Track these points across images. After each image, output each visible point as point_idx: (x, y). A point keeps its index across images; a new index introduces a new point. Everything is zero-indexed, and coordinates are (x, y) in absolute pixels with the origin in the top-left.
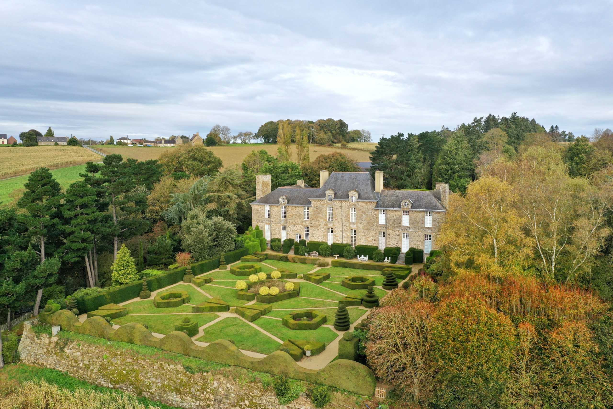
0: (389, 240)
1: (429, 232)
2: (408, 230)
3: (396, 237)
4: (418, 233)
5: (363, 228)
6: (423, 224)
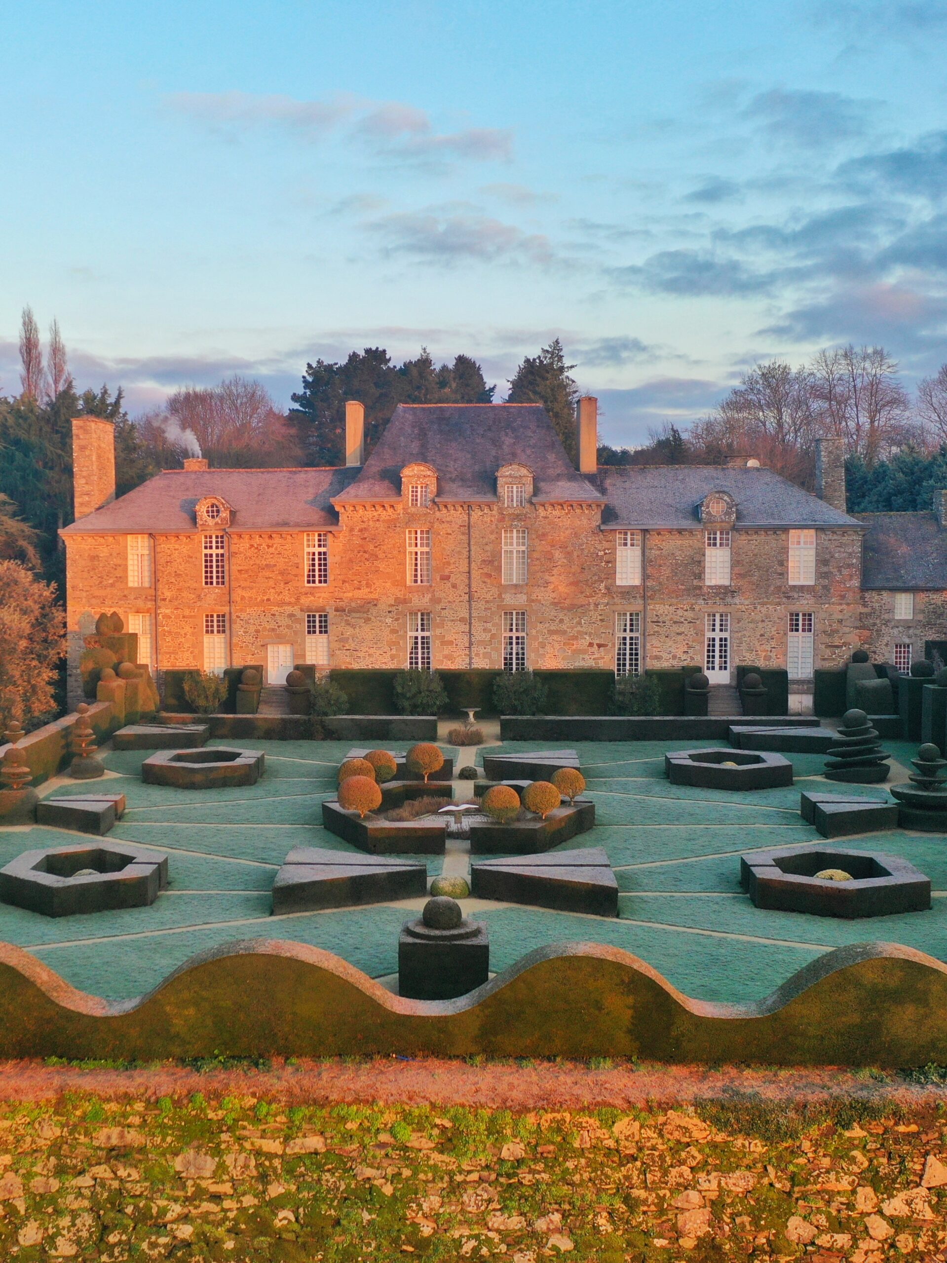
0: (655, 641)
1: (804, 604)
2: (729, 600)
3: (685, 628)
4: (764, 610)
5: (555, 604)
6: (783, 574)
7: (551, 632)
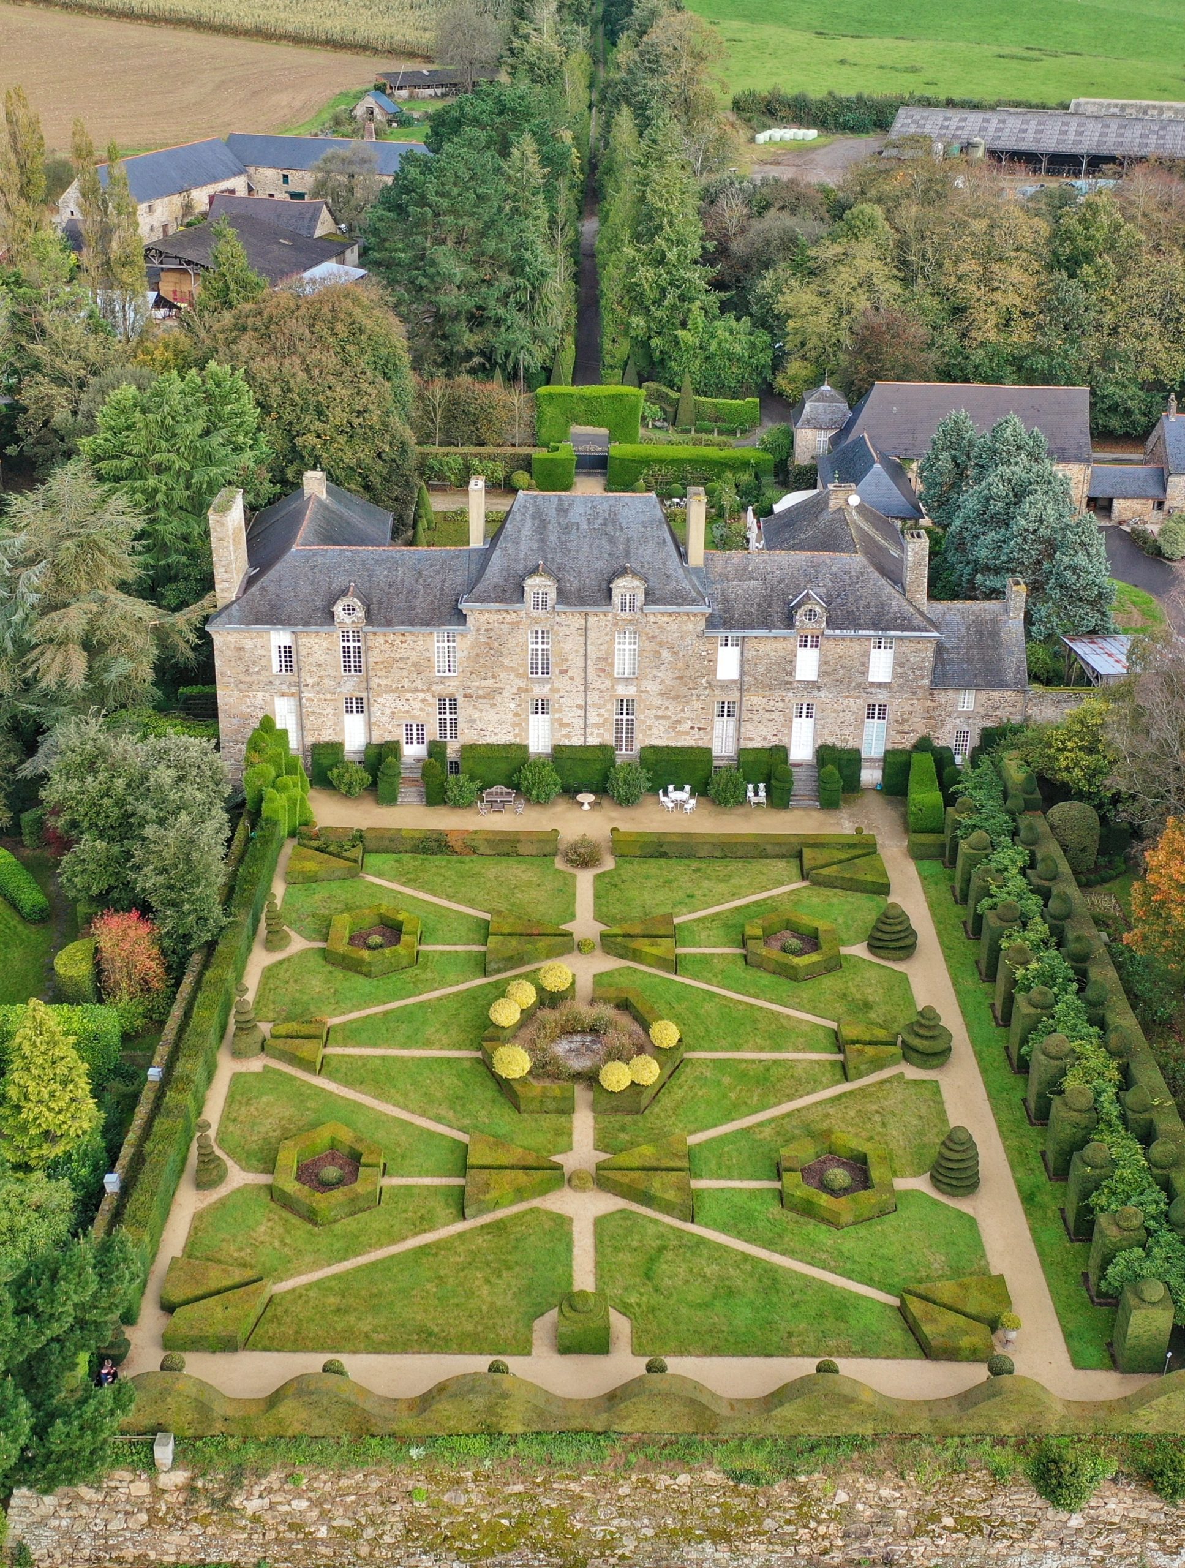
0: (749, 726)
1: (881, 697)
2: (815, 693)
3: (775, 715)
4: (845, 702)
5: (661, 694)
6: (864, 673)
7: (657, 717)
